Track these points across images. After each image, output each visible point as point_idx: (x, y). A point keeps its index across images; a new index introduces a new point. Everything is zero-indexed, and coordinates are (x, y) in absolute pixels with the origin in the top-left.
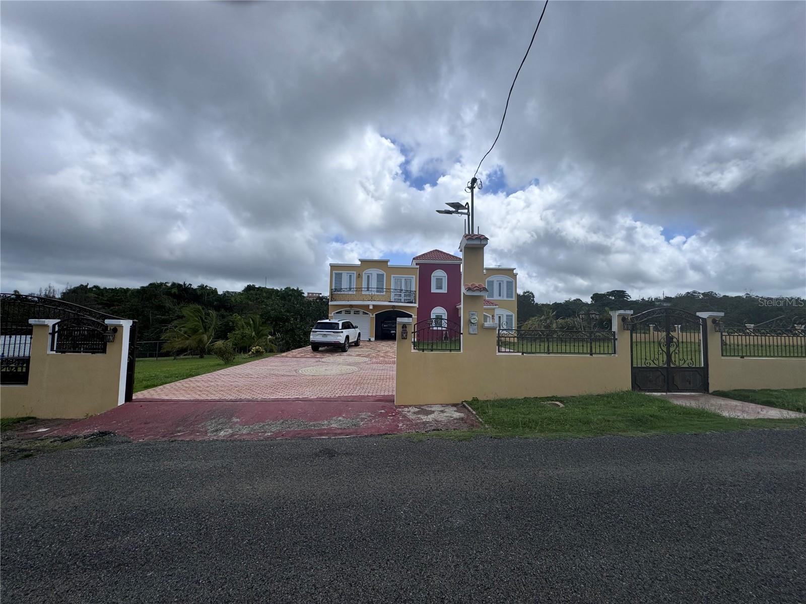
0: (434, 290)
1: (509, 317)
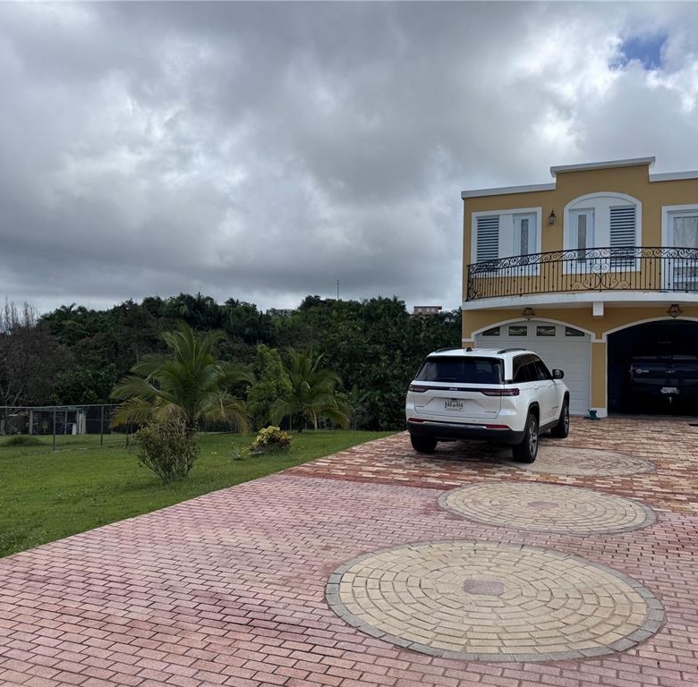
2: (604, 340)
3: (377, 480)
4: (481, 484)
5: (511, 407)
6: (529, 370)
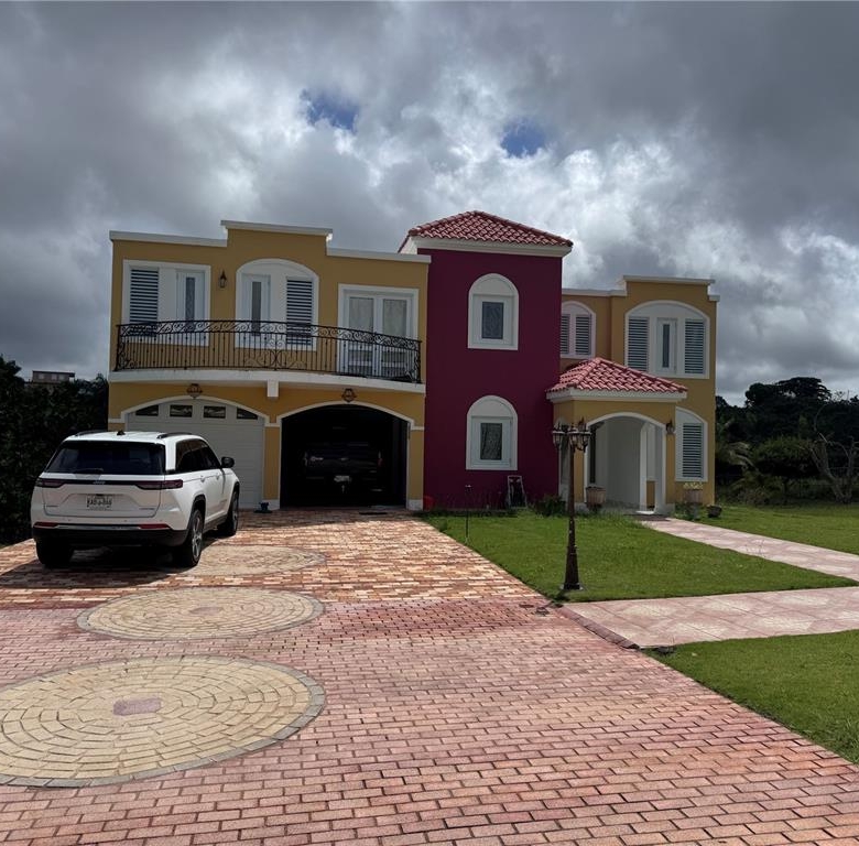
0: (476, 340)
1: (692, 432)
2: (279, 424)
4: (133, 597)
5: (173, 501)
6: (192, 458)
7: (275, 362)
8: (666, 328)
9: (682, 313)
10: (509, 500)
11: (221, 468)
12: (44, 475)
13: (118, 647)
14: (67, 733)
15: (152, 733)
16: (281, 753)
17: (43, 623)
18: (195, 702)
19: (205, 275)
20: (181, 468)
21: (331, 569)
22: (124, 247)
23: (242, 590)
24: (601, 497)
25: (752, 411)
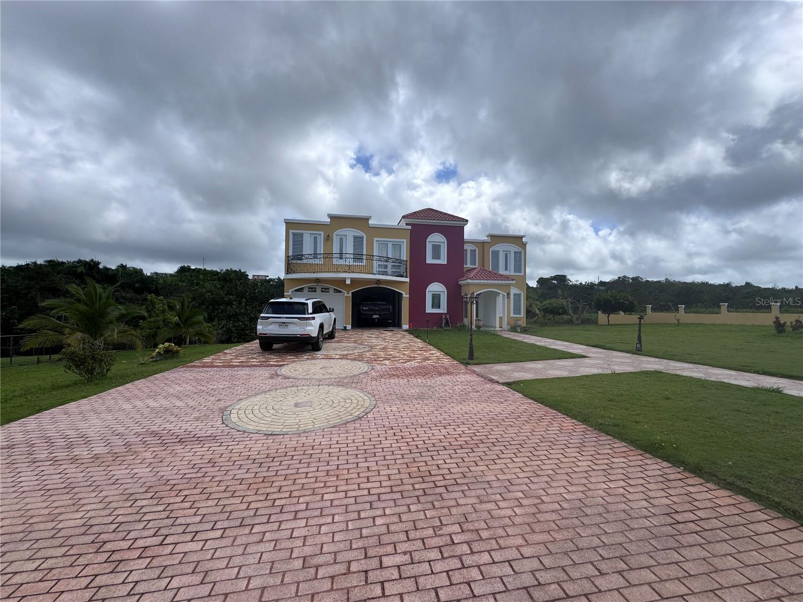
0: (429, 260)
1: (517, 296)
2: (350, 295)
3: (242, 365)
4: (298, 362)
5: (312, 325)
6: (319, 308)
7: (349, 269)
8: (506, 255)
9: (513, 248)
10: (443, 325)
11: (329, 312)
12: (262, 315)
13: (293, 382)
14: (277, 414)
15: (310, 414)
16: (361, 422)
17: (265, 372)
18: (325, 402)
19: (321, 236)
20: (314, 312)
21: (374, 352)
22: (290, 224)
23: (339, 360)
24: (481, 323)
25: (540, 288)
